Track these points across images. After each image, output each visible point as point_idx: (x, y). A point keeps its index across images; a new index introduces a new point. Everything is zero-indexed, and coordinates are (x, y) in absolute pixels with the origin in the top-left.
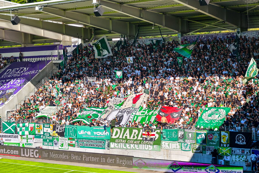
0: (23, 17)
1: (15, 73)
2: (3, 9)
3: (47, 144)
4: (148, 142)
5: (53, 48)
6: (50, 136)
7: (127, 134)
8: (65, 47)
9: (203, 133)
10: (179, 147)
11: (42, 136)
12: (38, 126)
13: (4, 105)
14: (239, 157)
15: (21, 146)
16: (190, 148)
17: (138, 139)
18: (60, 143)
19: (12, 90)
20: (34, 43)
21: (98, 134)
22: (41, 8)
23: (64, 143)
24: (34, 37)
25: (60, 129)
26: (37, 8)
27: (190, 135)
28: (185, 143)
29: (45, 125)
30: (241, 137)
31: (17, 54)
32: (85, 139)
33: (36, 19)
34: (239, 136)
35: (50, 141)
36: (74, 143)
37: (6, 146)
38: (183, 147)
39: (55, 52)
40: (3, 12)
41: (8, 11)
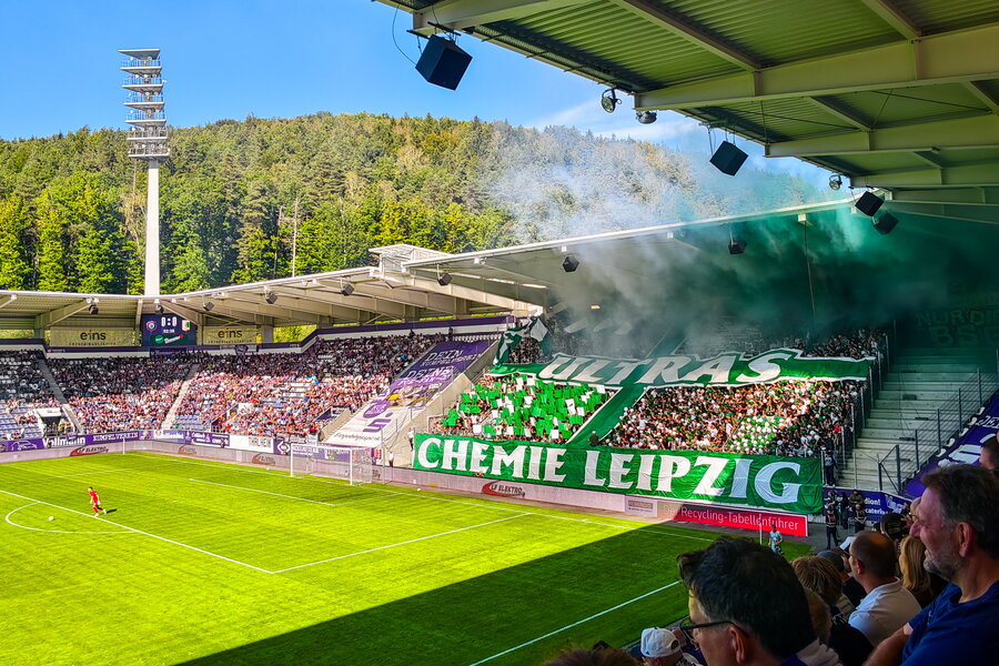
0: (456, 274)
1: (442, 360)
2: (426, 262)
5: (500, 320)
8: (518, 319)
13: (425, 408)
19: (437, 384)
20: (472, 313)
22: (483, 261)
24: (471, 304)
26: (477, 261)
31: (445, 331)
33: (475, 277)
39: (503, 327)
40: (427, 266)
41: (433, 265)
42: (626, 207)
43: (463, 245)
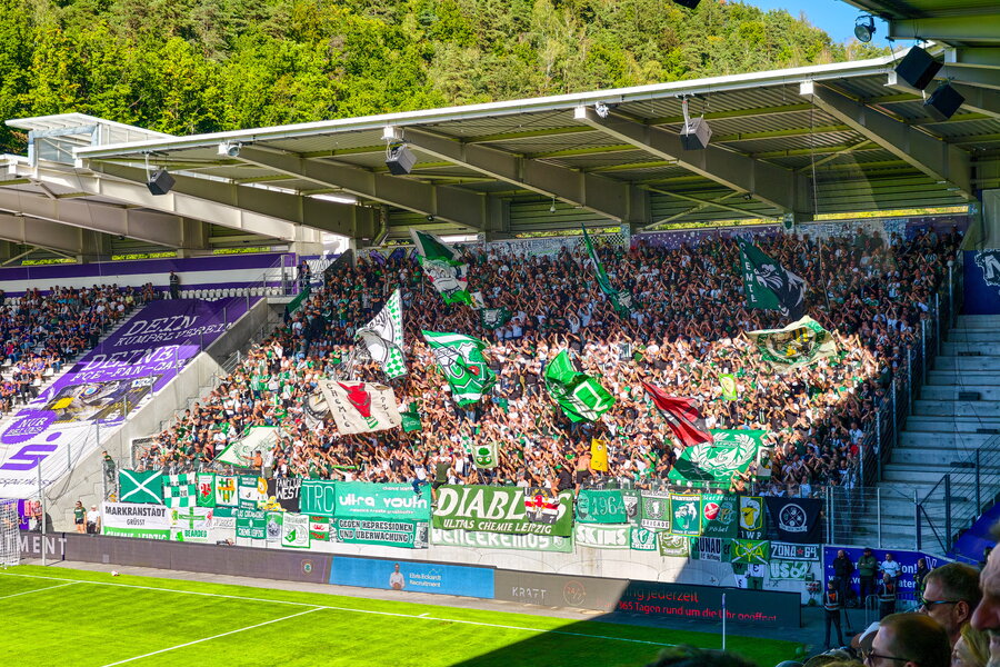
0: (183, 173)
1: (158, 333)
2: (124, 149)
3: (247, 532)
4: (537, 528)
5: (269, 261)
6: (258, 509)
7: (476, 505)
8: (303, 259)
9: (690, 502)
10: (623, 540)
11: (234, 510)
13: (124, 423)
14: (791, 565)
15: (173, 538)
16: (654, 542)
17: (508, 517)
18: (285, 530)
19: (148, 380)
20: (214, 246)
21: (395, 506)
22: (236, 149)
23: (297, 529)
24: (213, 230)
25: (286, 491)
26: (223, 150)
27: (656, 506)
28: (640, 527)
29: (244, 479)
30: (794, 512)
31: (162, 279)
32: (358, 518)
33: (221, 180)
34: (788, 508)
35: (258, 524)
36: (327, 530)
37: (130, 538)
38: (635, 540)
39: (276, 274)
40: (125, 158)
41: (137, 155)
42: (502, 59)
43: (196, 118)
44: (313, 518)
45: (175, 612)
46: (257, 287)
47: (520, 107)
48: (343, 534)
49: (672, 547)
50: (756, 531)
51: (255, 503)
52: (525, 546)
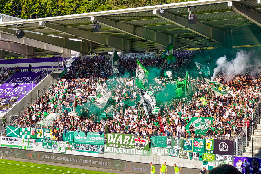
0: (28, 31)
1: (19, 82)
2: (9, 24)
3: (46, 147)
4: (139, 148)
5: (54, 60)
6: (50, 140)
7: (119, 140)
10: (167, 153)
11: (42, 140)
12: (39, 130)
13: (8, 111)
15: (23, 148)
16: (177, 154)
17: (130, 144)
19: (16, 97)
20: (37, 55)
21: (93, 140)
22: (44, 24)
23: (62, 146)
24: (36, 50)
26: (40, 24)
27: (178, 142)
28: (172, 149)
29: (45, 130)
30: (224, 145)
32: (81, 143)
33: (39, 33)
34: (222, 143)
36: (71, 147)
37: (9, 148)
38: (171, 153)
40: (9, 26)
41: (14, 26)
43: (32, 13)
44: (67, 143)
45: (23, 172)
46: (50, 68)
47: (135, 10)
48: (76, 148)
49: (183, 155)
50: (211, 151)
51: (49, 138)
52: (135, 154)
